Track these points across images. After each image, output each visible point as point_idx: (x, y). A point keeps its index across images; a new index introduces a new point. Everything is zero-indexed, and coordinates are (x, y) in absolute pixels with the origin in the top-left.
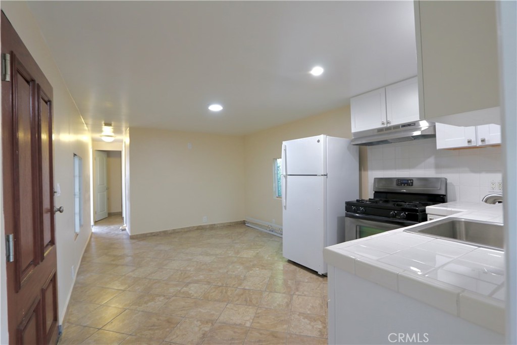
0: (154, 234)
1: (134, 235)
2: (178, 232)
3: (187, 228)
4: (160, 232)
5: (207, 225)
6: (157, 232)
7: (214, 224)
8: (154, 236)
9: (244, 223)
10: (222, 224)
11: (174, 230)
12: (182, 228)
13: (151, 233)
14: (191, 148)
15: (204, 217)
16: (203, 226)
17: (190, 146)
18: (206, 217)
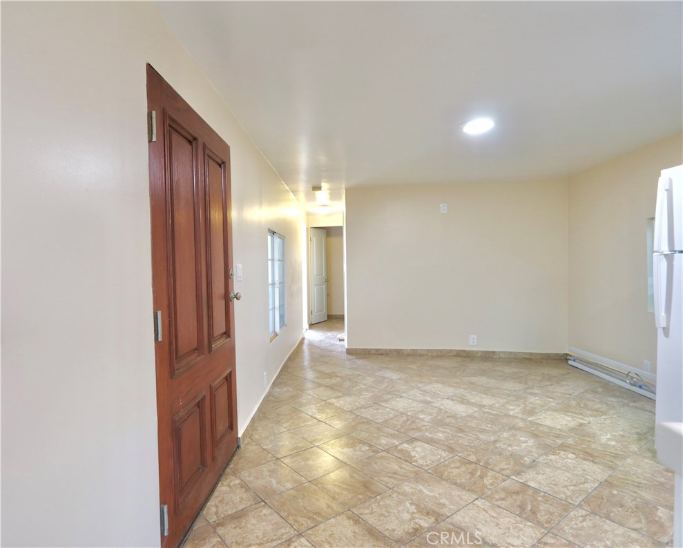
0: (380, 352)
1: (352, 349)
2: (421, 355)
4: (390, 350)
5: (477, 352)
6: (386, 350)
7: (494, 352)
8: (381, 354)
9: (564, 359)
10: (511, 353)
11: (413, 350)
12: (428, 350)
13: (377, 350)
14: (446, 211)
15: (471, 336)
16: (469, 351)
17: (443, 208)
18: (475, 337)
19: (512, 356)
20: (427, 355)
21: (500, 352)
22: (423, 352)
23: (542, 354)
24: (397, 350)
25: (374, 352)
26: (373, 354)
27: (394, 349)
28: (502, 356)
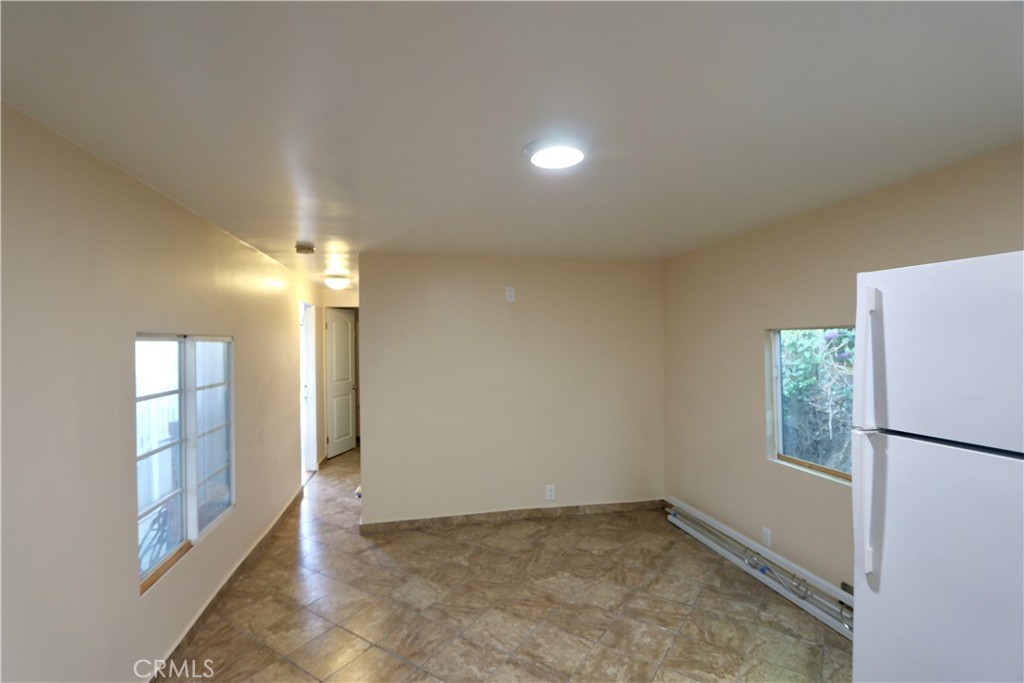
0: (416, 525)
1: (370, 525)
2: (478, 524)
3: (503, 513)
4: (433, 521)
5: (556, 509)
6: (426, 521)
7: (578, 507)
8: (418, 529)
9: (662, 508)
10: (598, 506)
11: (467, 516)
12: (488, 514)
13: (411, 522)
14: (513, 299)
15: (548, 487)
16: (546, 509)
17: (510, 294)
18: (553, 486)
19: (600, 511)
20: (487, 522)
21: (585, 506)
22: (481, 519)
23: (636, 503)
24: (443, 518)
25: (406, 526)
26: (404, 530)
27: (438, 519)
28: (588, 511)
